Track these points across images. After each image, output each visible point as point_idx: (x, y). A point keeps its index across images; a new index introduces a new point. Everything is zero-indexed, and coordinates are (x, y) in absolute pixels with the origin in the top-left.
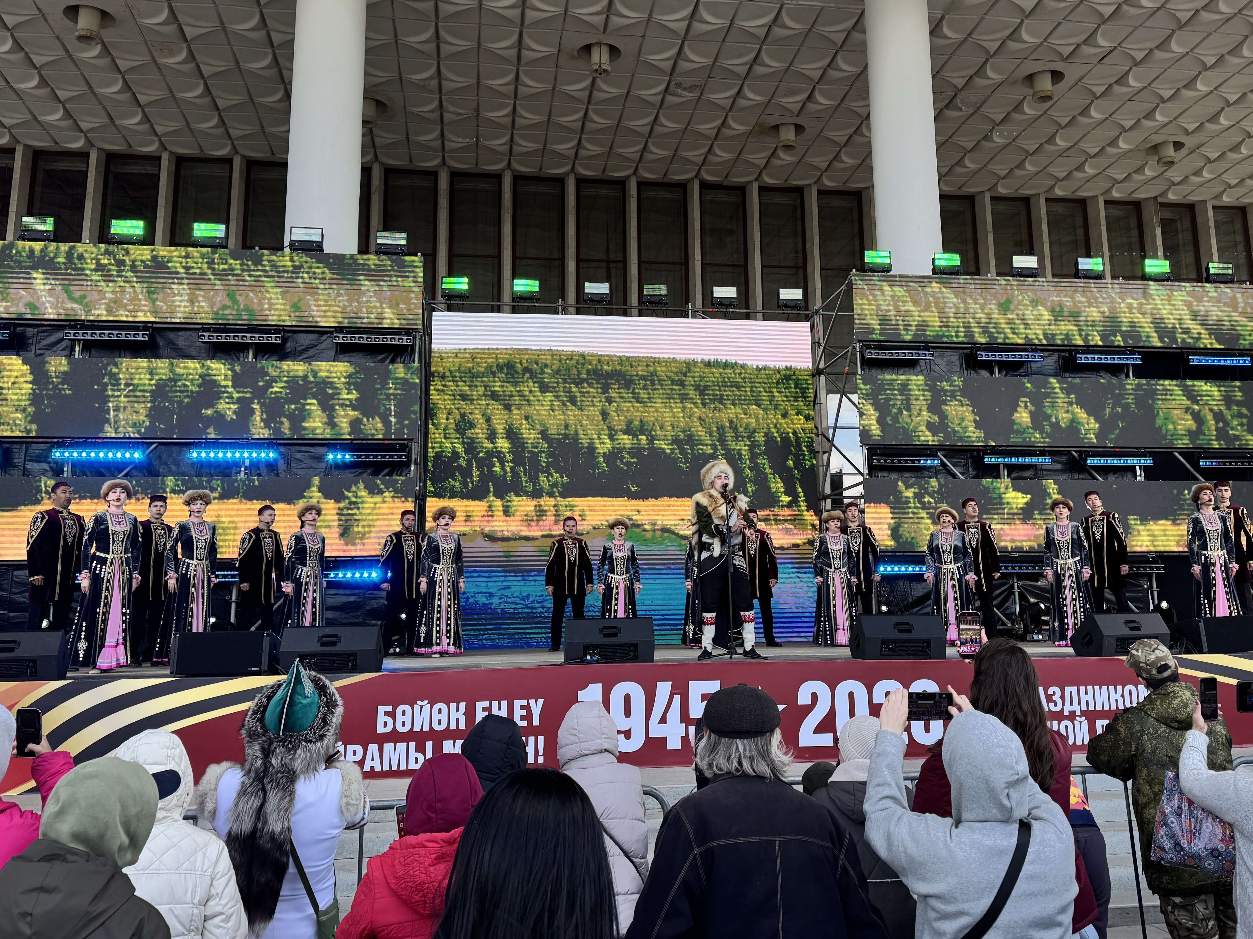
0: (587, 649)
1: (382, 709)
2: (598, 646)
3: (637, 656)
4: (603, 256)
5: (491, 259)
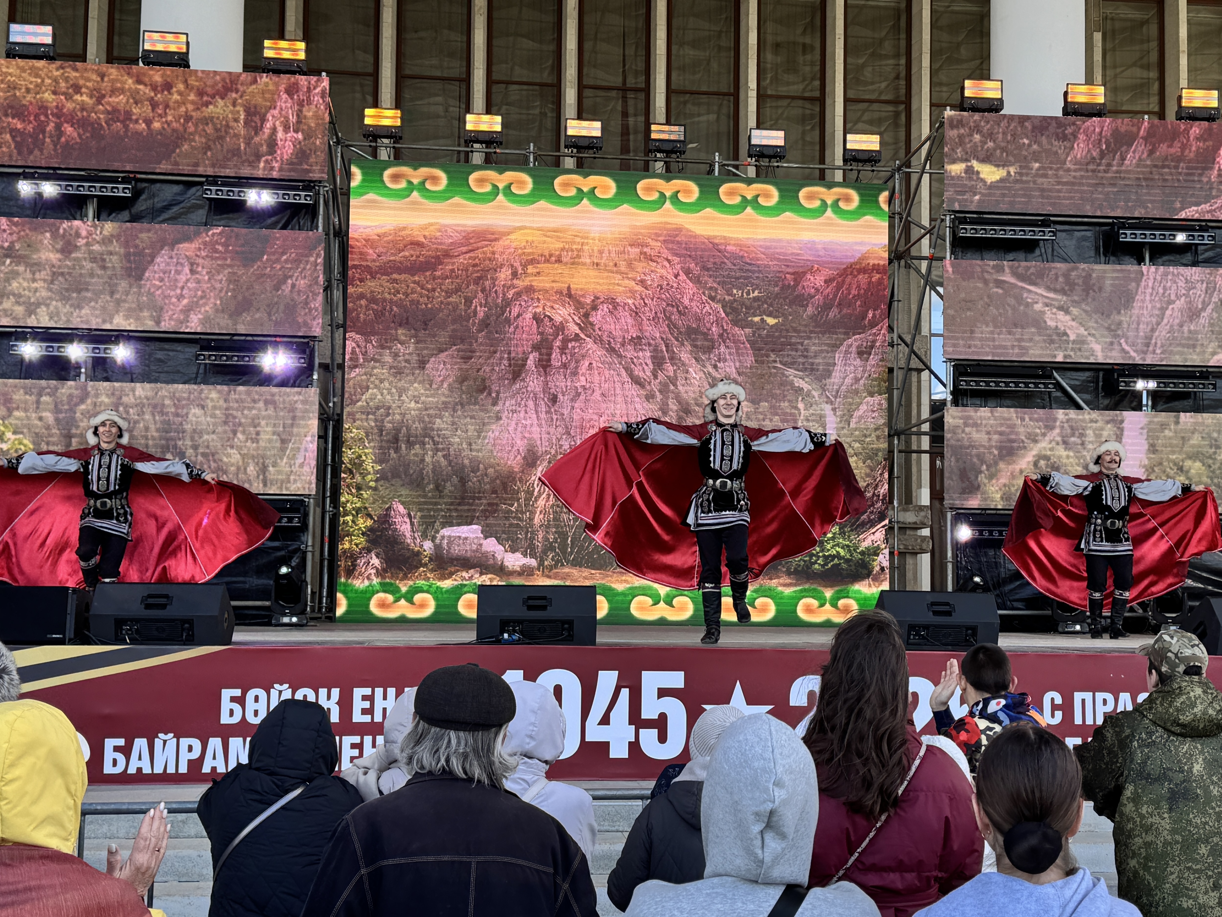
0: (505, 625)
1: (227, 694)
2: (519, 622)
3: (572, 636)
4: (617, 81)
5: (457, 83)
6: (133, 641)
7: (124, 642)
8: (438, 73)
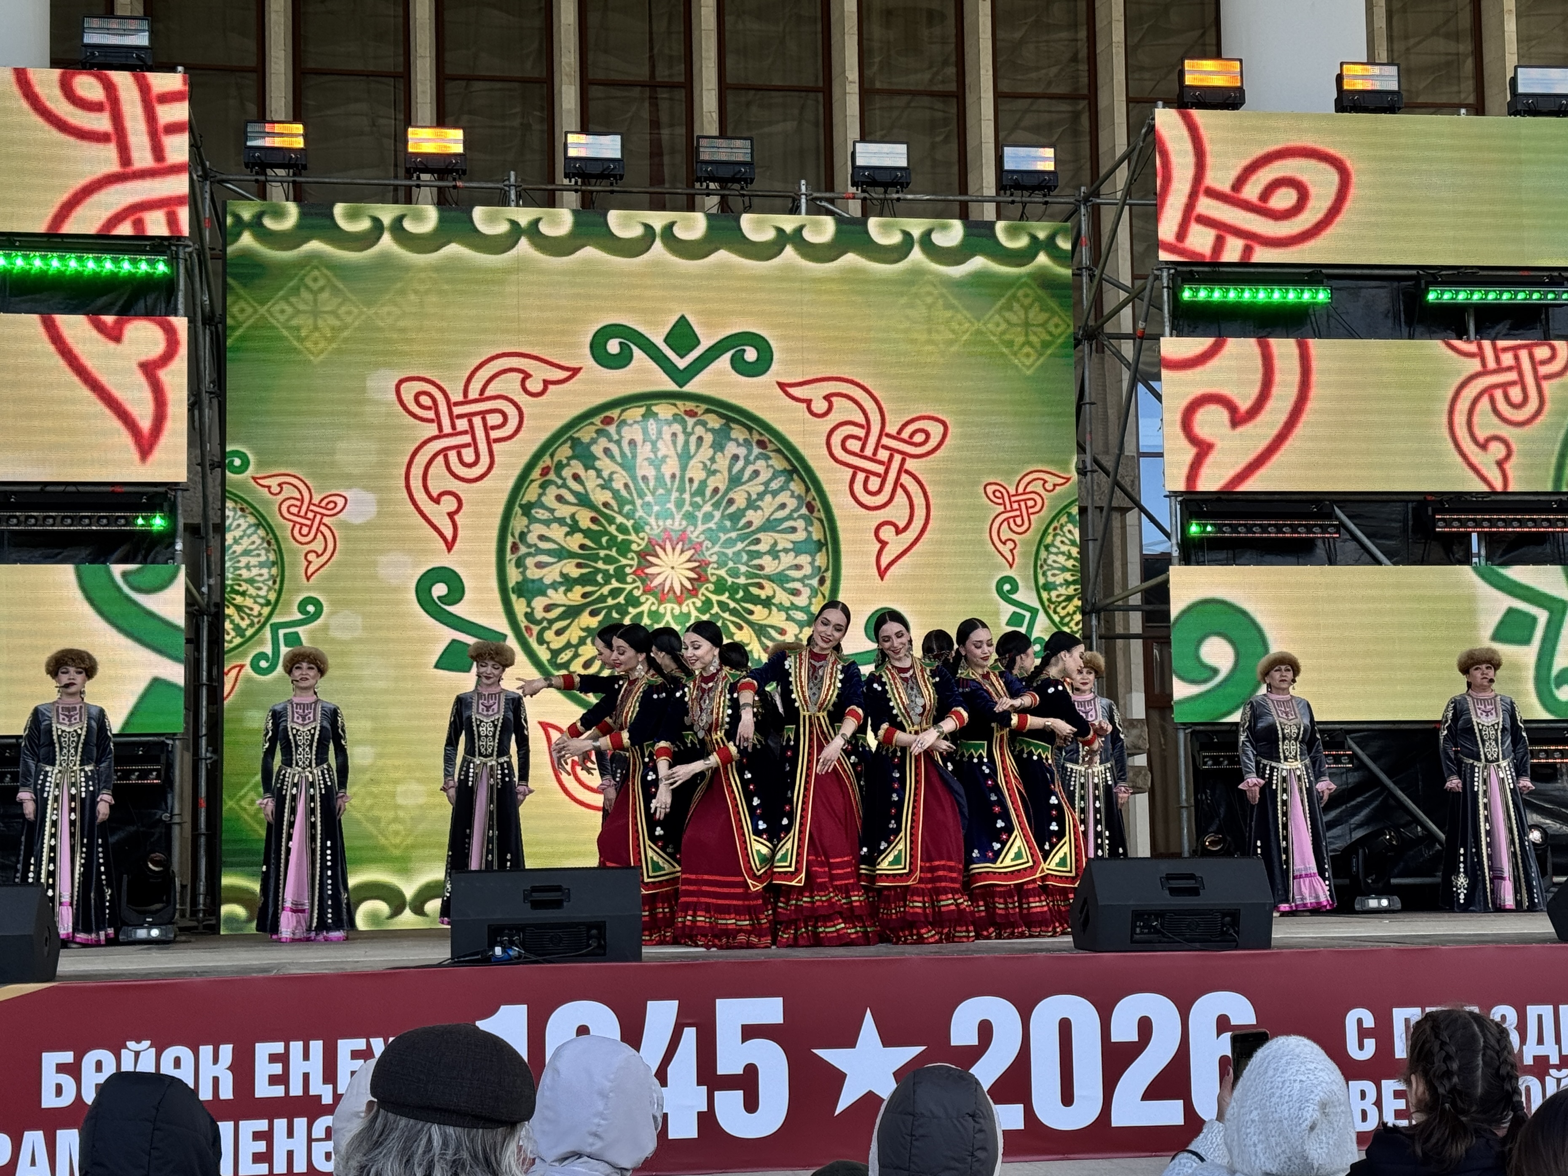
0: (495, 933)
1: (50, 1060)
2: (519, 928)
3: (604, 947)
4: (642, 72)
5: (391, 81)
8: (359, 66)
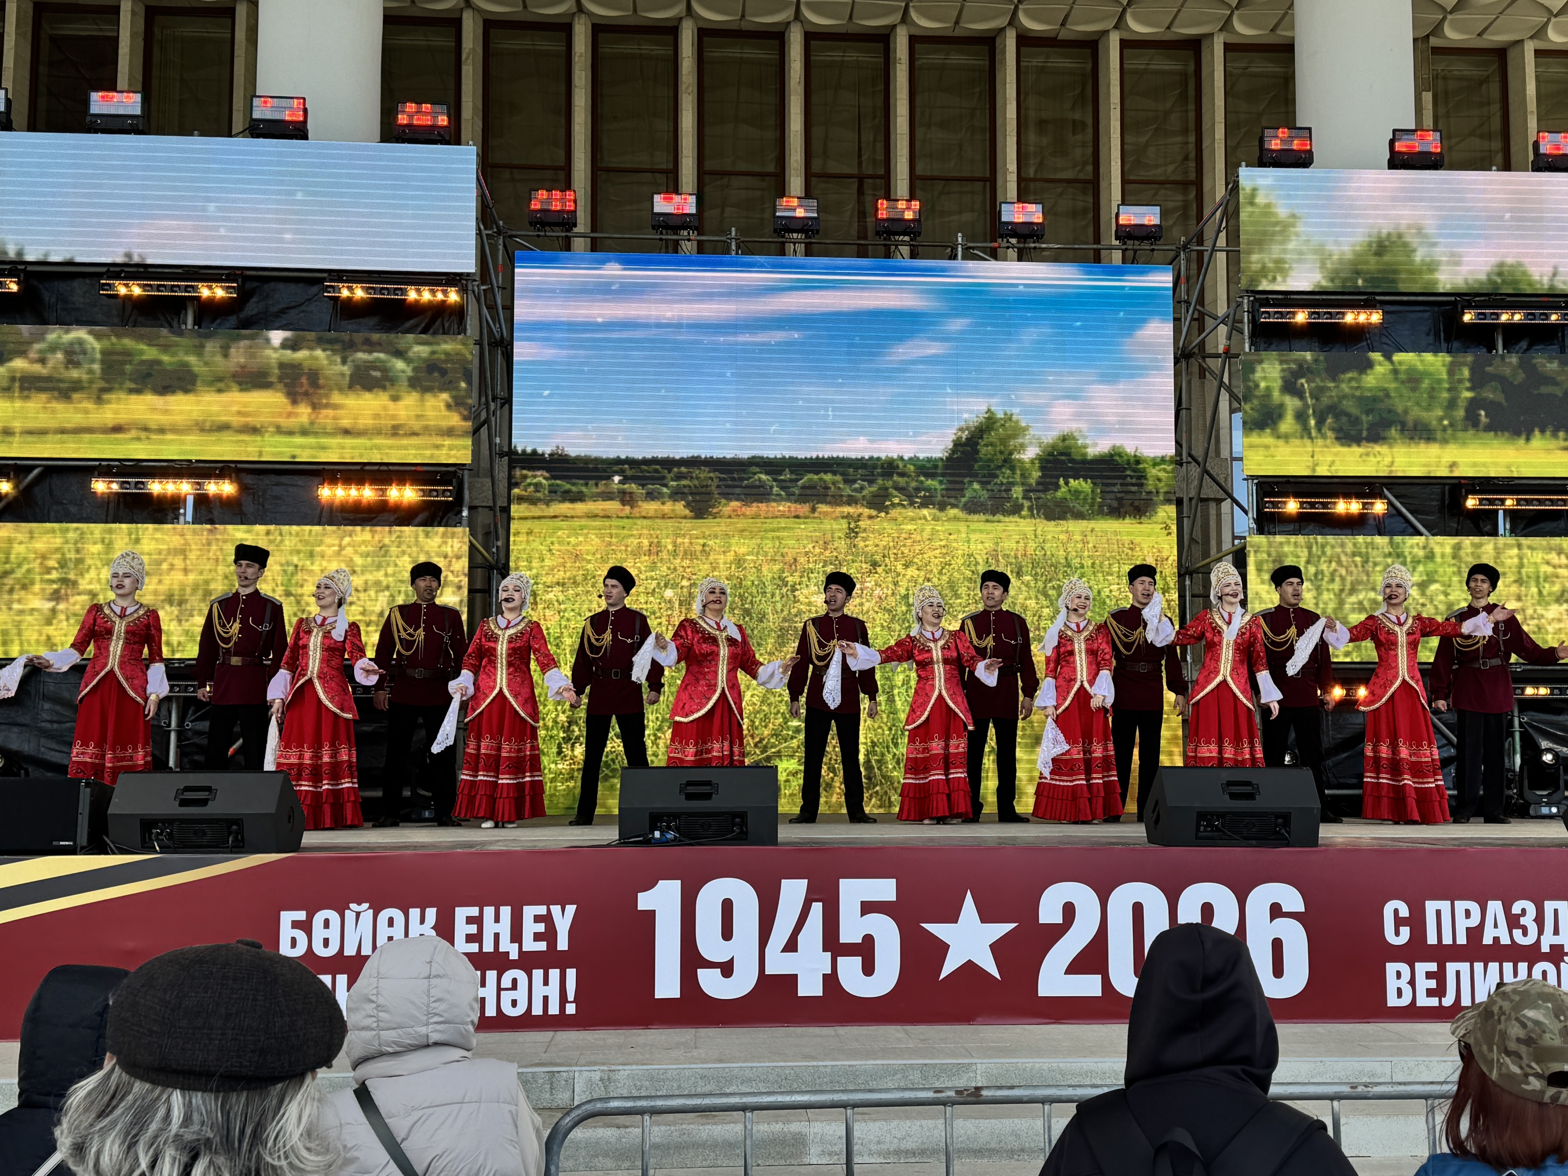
0: (656, 820)
1: (287, 917)
2: (675, 816)
3: (746, 833)
4: (852, 167)
5: (664, 176)
6: (164, 849)
7: (151, 850)
